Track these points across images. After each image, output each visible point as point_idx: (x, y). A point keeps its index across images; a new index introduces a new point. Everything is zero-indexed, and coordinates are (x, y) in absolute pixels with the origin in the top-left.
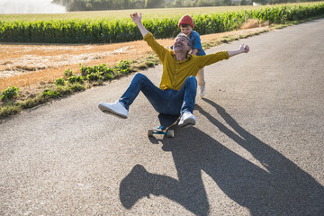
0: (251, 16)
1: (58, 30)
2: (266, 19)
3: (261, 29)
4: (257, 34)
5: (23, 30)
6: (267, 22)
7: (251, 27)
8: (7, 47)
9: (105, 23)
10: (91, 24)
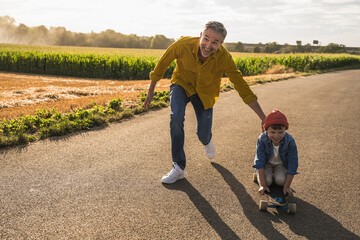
0: (274, 62)
1: (75, 63)
2: (290, 66)
3: (288, 75)
4: (285, 79)
5: (37, 61)
6: (291, 70)
7: (277, 73)
8: (31, 77)
9: (125, 60)
10: (110, 61)
